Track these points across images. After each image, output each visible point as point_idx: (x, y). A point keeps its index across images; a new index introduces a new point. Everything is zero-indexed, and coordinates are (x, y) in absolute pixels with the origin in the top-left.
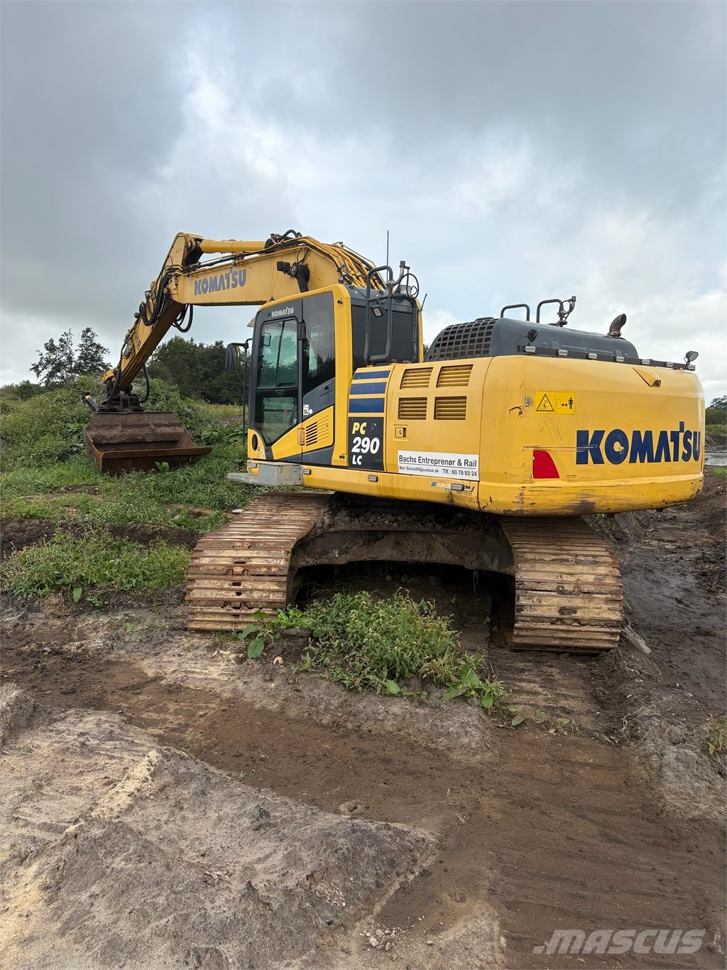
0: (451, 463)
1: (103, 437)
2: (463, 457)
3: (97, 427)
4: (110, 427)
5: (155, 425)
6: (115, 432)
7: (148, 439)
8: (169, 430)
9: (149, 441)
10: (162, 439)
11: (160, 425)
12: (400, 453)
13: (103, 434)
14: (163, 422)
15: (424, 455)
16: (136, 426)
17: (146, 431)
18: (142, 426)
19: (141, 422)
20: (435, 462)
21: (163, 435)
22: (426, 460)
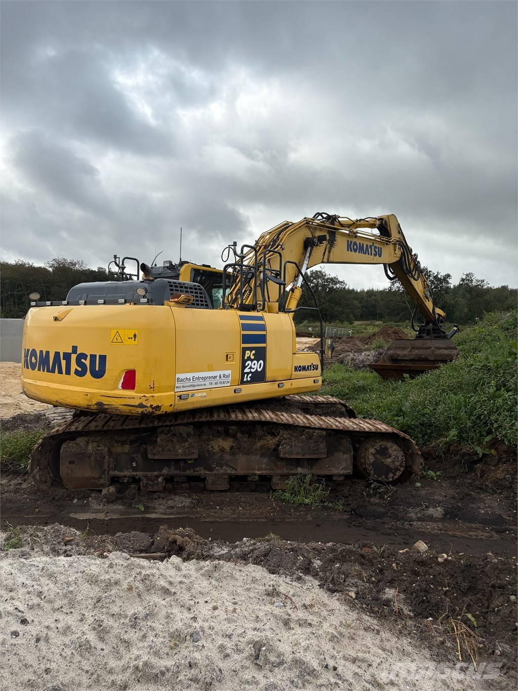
1: (398, 355)
3: (395, 348)
4: (404, 348)
5: (436, 348)
6: (406, 352)
7: (430, 358)
8: (446, 352)
9: (431, 359)
10: (441, 359)
11: (439, 348)
13: (397, 353)
14: (442, 346)
16: (422, 348)
17: (428, 352)
18: (426, 348)
19: (425, 346)
21: (441, 355)
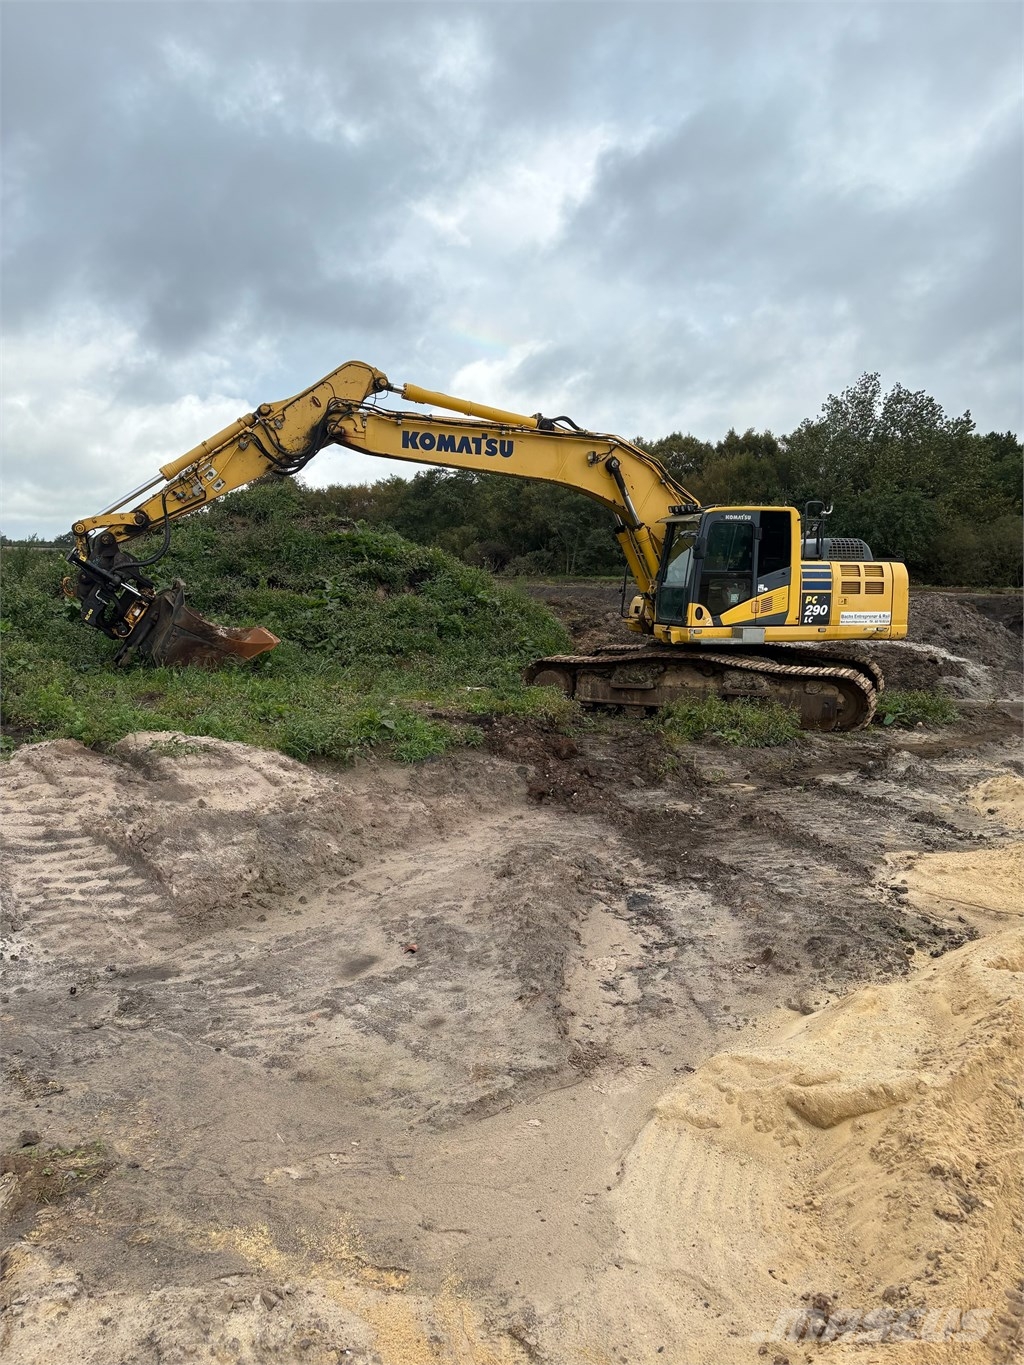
0: (875, 617)
2: (882, 613)
12: (842, 613)
15: (858, 613)
20: (865, 617)
22: (860, 616)
